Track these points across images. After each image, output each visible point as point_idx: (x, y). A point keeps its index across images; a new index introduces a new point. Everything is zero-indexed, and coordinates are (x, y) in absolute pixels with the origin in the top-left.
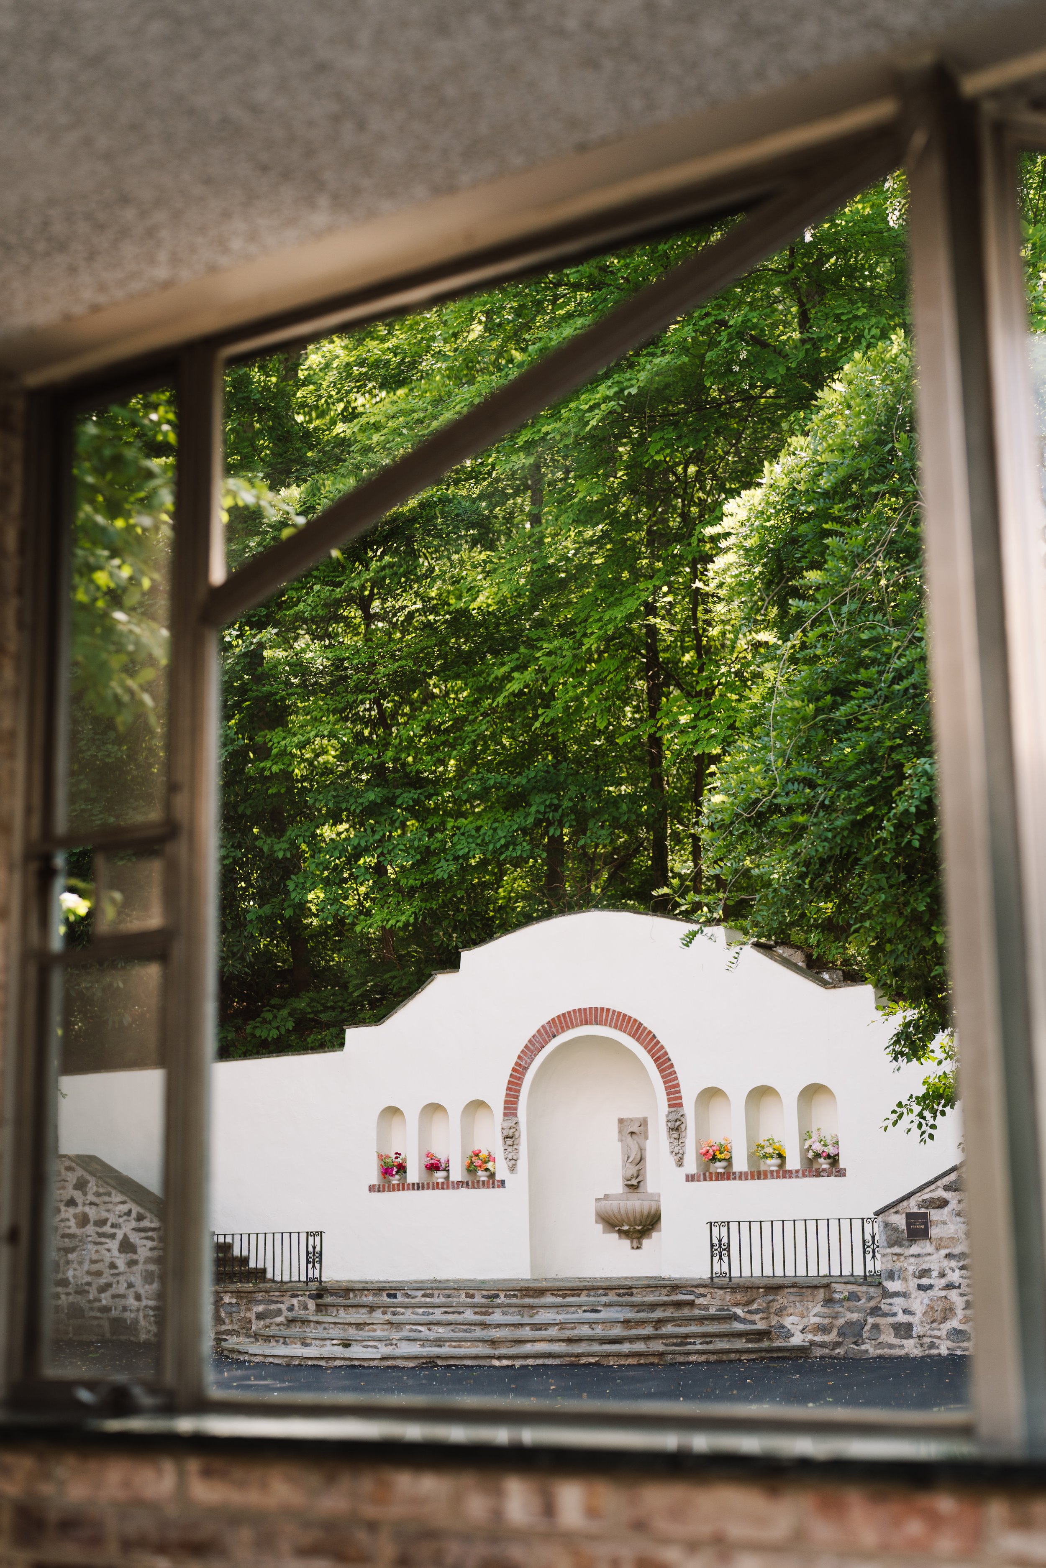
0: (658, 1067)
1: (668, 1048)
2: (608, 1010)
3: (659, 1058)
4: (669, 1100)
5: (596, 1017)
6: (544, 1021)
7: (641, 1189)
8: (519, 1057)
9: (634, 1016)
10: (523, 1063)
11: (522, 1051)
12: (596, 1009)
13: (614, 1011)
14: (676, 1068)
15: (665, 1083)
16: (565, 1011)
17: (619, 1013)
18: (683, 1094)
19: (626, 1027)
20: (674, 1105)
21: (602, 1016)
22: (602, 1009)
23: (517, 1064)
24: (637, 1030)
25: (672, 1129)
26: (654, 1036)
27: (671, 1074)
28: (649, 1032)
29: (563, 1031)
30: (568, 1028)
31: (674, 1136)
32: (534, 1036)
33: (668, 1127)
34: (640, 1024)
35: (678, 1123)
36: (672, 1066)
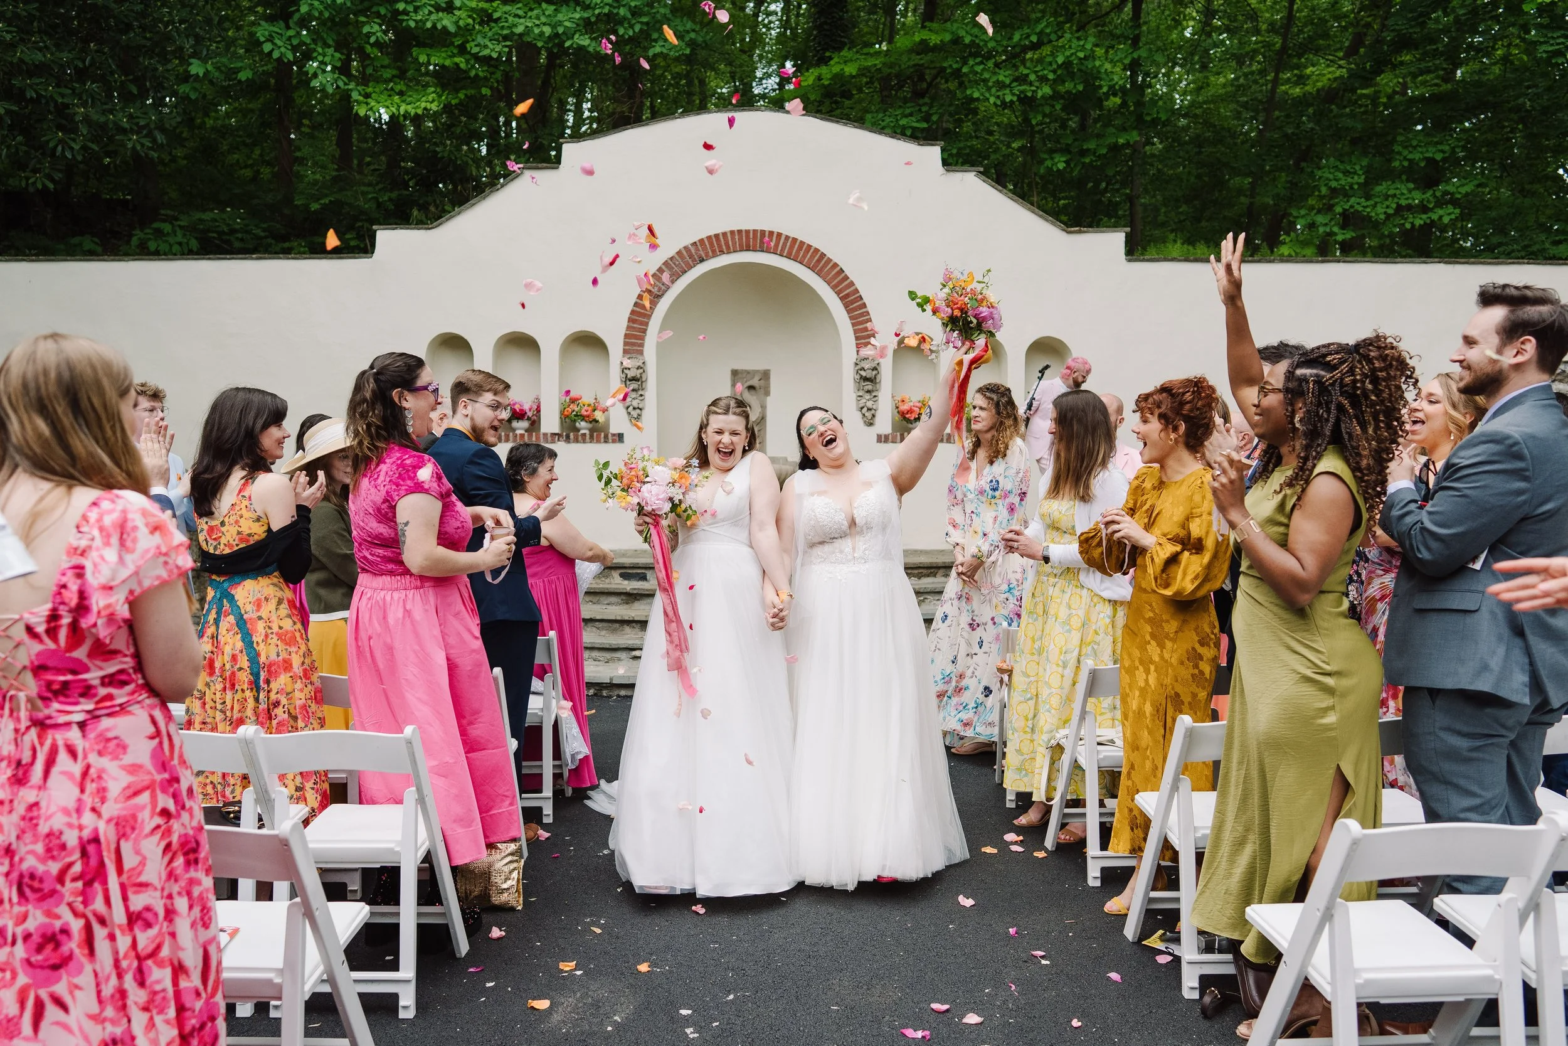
0: (846, 306)
1: (859, 285)
2: (779, 235)
3: (848, 295)
4: (858, 345)
5: (762, 242)
6: (688, 241)
9: (815, 245)
10: (653, 289)
12: (763, 232)
13: (787, 237)
14: (869, 308)
15: (853, 325)
16: (719, 231)
17: (795, 240)
19: (804, 256)
21: (770, 241)
22: (771, 233)
24: (819, 261)
25: (866, 379)
26: (842, 271)
27: (862, 315)
28: (836, 265)
29: (715, 256)
30: (722, 252)
31: (866, 388)
32: (672, 258)
33: (858, 377)
34: (823, 255)
35: (875, 372)
36: (864, 306)
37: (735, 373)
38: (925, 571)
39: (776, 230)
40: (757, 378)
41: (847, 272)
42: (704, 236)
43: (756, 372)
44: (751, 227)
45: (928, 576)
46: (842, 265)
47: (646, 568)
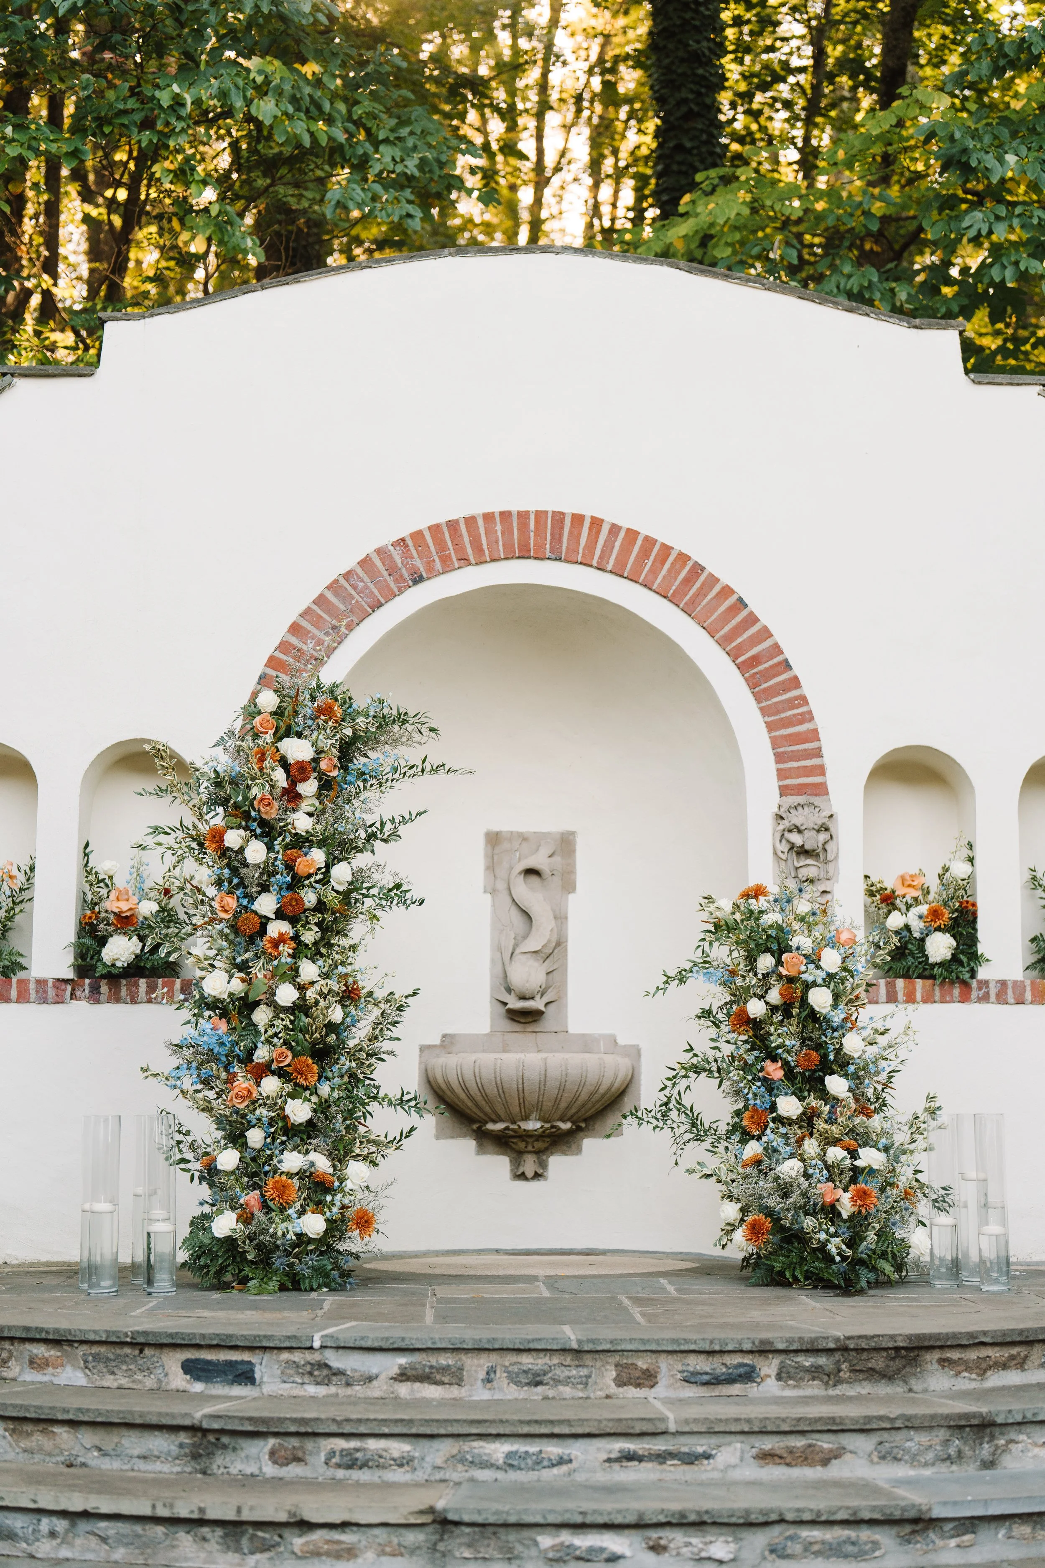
0: (752, 683)
1: (780, 636)
2: (597, 523)
3: (755, 660)
4: (782, 774)
5: (557, 539)
6: (386, 537)
7: (549, 1022)
8: (295, 629)
9: (679, 545)
10: (308, 647)
11: (306, 613)
12: (559, 517)
13: (615, 529)
14: (807, 689)
15: (770, 727)
16: (457, 513)
17: (632, 534)
18: (829, 759)
19: (654, 572)
20: (801, 790)
21: (575, 536)
22: (578, 519)
23: (283, 646)
24: (688, 581)
25: (803, 852)
26: (741, 603)
27: (791, 704)
28: (727, 591)
29: (448, 568)
30: (465, 561)
31: (804, 873)
32: (348, 575)
33: (785, 847)
34: (698, 569)
35: (823, 837)
36: (795, 682)
37: (494, 839)
38: (994, 1353)
39: (588, 512)
40: (545, 851)
41: (754, 605)
42: (422, 524)
43: (541, 837)
44: (531, 506)
45: (1005, 1366)
46: (741, 590)
47: (251, 1349)
